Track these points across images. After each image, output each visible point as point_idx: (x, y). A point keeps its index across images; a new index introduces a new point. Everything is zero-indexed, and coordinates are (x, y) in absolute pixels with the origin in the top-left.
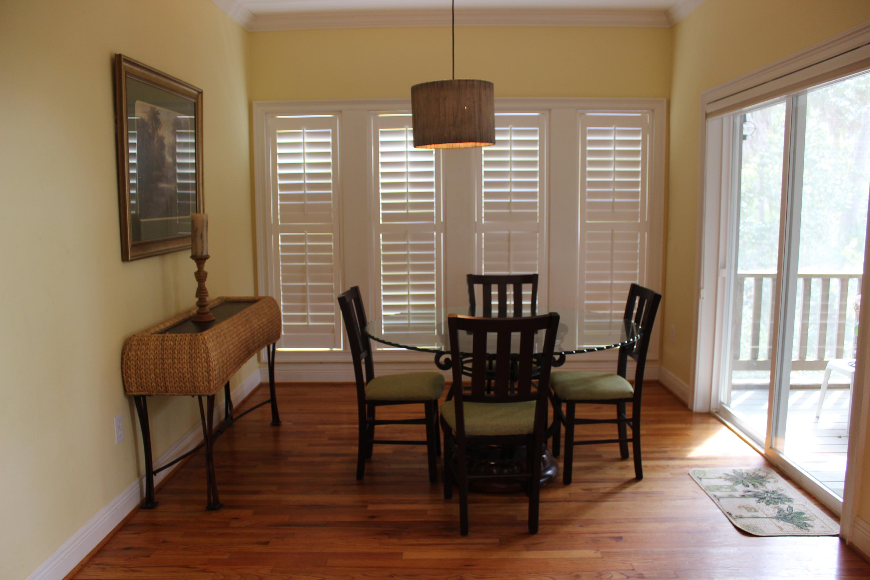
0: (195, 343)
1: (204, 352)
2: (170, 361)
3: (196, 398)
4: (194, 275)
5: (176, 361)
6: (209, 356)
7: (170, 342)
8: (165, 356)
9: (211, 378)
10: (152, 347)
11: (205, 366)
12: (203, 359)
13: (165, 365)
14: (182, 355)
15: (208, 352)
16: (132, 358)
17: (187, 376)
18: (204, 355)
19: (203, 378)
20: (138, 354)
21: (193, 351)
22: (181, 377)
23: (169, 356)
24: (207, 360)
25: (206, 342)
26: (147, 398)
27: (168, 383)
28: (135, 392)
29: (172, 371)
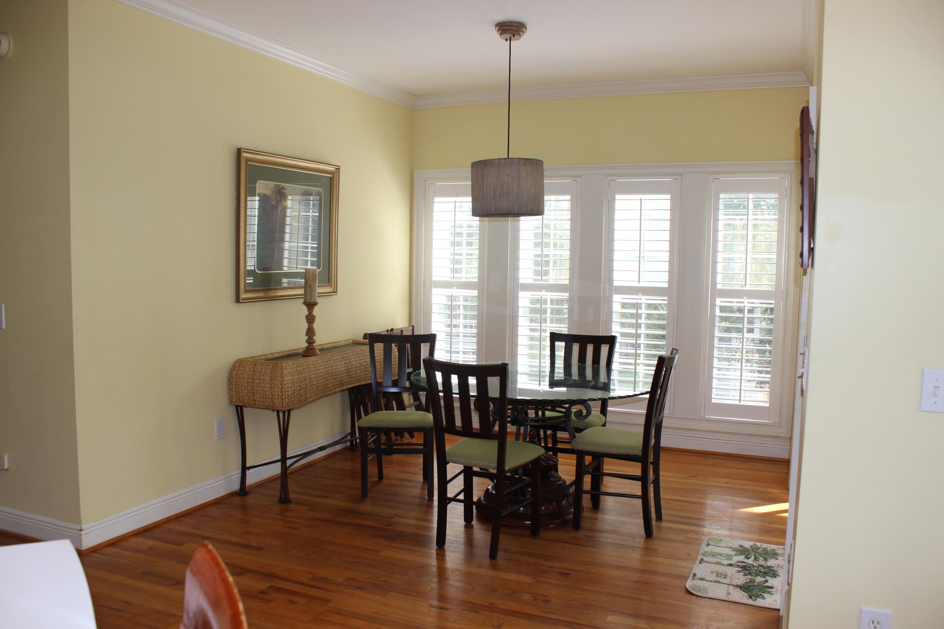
0: (275, 369)
1: (280, 376)
2: (257, 381)
3: (275, 412)
4: (305, 317)
5: (261, 382)
6: (283, 380)
7: (259, 367)
8: (254, 377)
9: (284, 397)
10: (247, 369)
11: (280, 387)
12: (279, 382)
13: (254, 383)
14: (265, 377)
15: (283, 376)
16: (234, 376)
17: (268, 393)
18: (280, 378)
19: (278, 396)
20: (238, 374)
21: (273, 375)
22: (264, 394)
23: (257, 377)
24: (281, 382)
25: (283, 369)
26: (244, 408)
27: (255, 398)
28: (235, 403)
29: (258, 389)
